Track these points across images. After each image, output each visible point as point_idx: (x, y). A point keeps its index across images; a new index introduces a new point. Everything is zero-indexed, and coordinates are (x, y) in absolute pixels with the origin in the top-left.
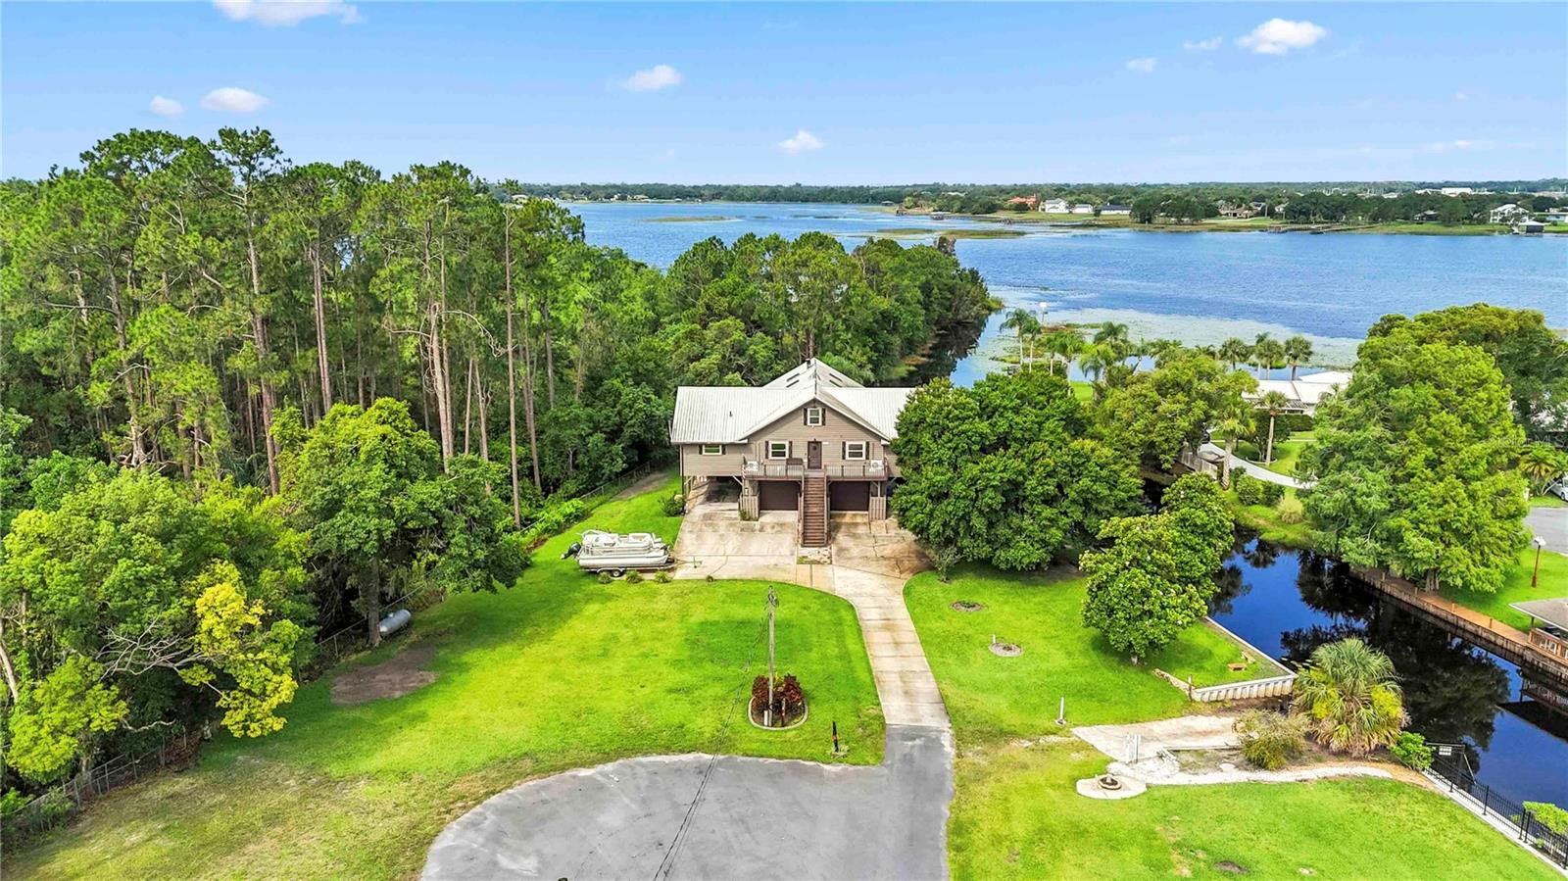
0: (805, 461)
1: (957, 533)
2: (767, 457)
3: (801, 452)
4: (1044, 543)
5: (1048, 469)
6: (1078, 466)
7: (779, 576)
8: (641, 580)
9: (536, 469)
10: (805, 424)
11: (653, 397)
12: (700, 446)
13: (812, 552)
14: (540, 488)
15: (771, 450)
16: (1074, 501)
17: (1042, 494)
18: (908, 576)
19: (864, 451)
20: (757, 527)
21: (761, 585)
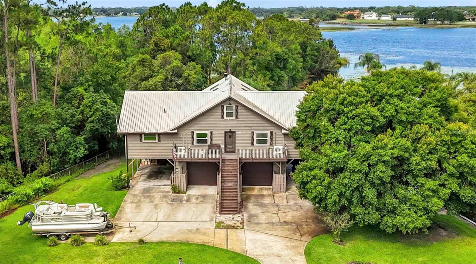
0: (223, 146)
1: (350, 202)
2: (193, 144)
3: (219, 140)
4: (427, 211)
5: (431, 147)
6: (454, 144)
7: (198, 239)
8: (83, 243)
9: (17, 154)
10: (223, 117)
11: (109, 101)
12: (140, 135)
13: (227, 219)
14: (20, 169)
15: (196, 138)
16: (451, 175)
17: (425, 169)
18: (307, 239)
19: (268, 139)
20: (185, 198)
21: (184, 247)
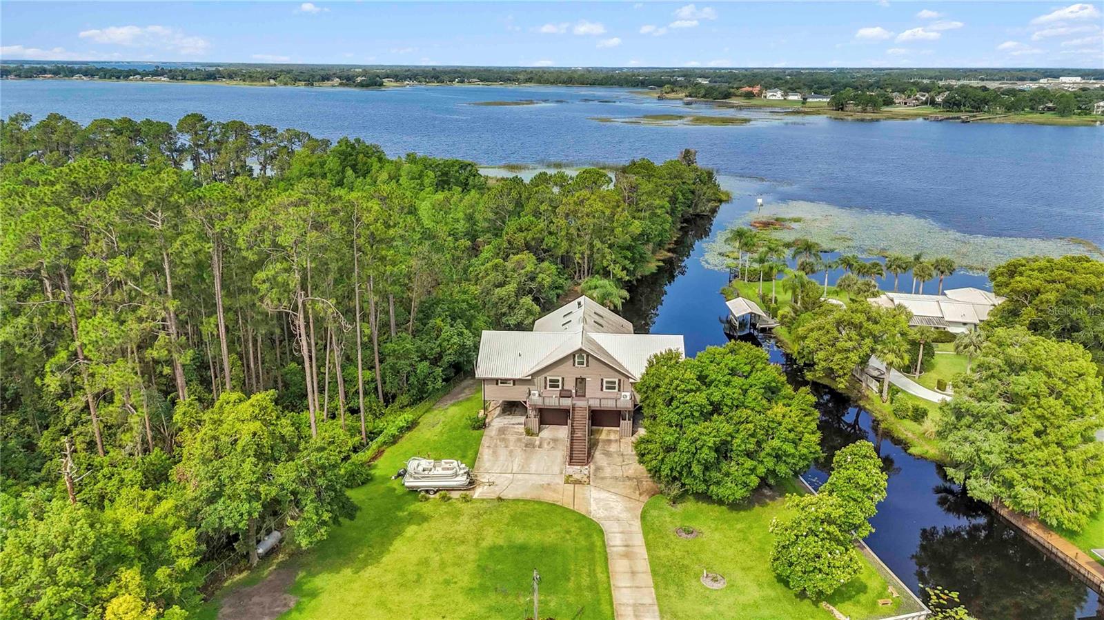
0: (574, 391)
1: (680, 473)
2: (545, 388)
3: (570, 386)
4: (745, 484)
5: (750, 432)
6: (772, 429)
7: (549, 497)
8: (450, 499)
9: (380, 386)
10: (574, 365)
11: (465, 331)
12: (497, 380)
13: (576, 471)
14: (382, 400)
15: (548, 383)
16: (768, 454)
17: (745, 450)
18: (645, 498)
19: (617, 385)
20: (537, 443)
21: (536, 506)
